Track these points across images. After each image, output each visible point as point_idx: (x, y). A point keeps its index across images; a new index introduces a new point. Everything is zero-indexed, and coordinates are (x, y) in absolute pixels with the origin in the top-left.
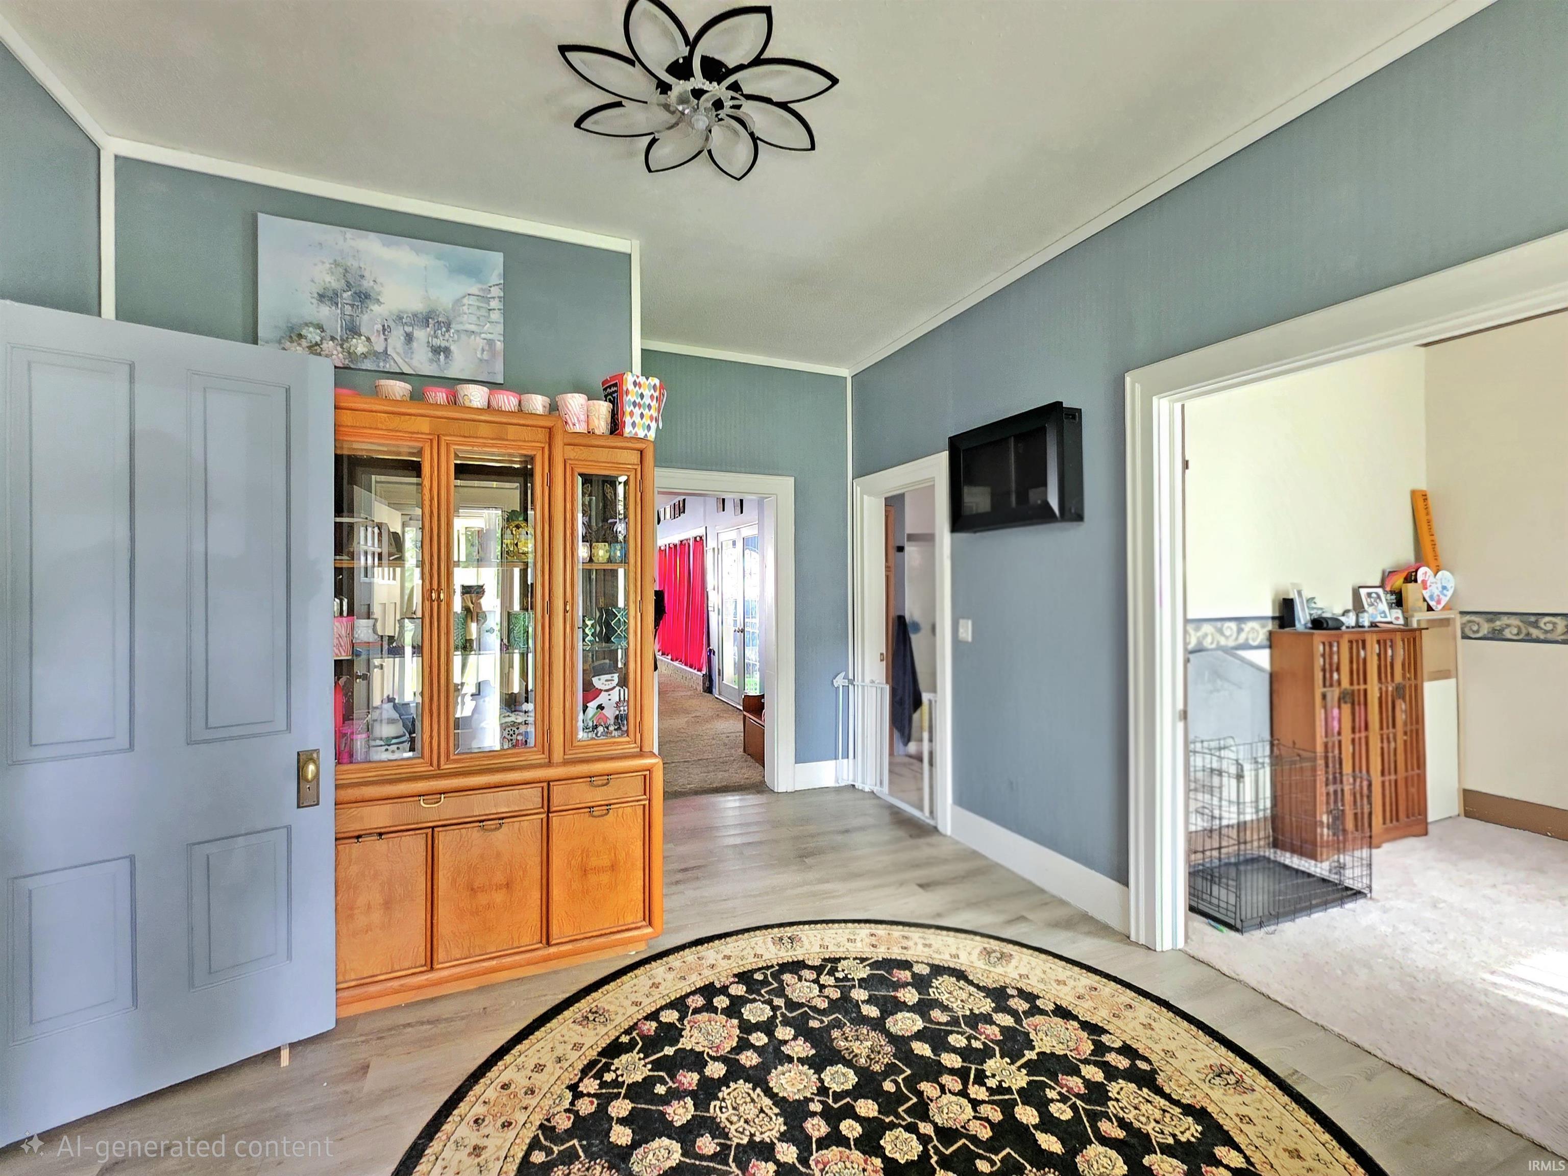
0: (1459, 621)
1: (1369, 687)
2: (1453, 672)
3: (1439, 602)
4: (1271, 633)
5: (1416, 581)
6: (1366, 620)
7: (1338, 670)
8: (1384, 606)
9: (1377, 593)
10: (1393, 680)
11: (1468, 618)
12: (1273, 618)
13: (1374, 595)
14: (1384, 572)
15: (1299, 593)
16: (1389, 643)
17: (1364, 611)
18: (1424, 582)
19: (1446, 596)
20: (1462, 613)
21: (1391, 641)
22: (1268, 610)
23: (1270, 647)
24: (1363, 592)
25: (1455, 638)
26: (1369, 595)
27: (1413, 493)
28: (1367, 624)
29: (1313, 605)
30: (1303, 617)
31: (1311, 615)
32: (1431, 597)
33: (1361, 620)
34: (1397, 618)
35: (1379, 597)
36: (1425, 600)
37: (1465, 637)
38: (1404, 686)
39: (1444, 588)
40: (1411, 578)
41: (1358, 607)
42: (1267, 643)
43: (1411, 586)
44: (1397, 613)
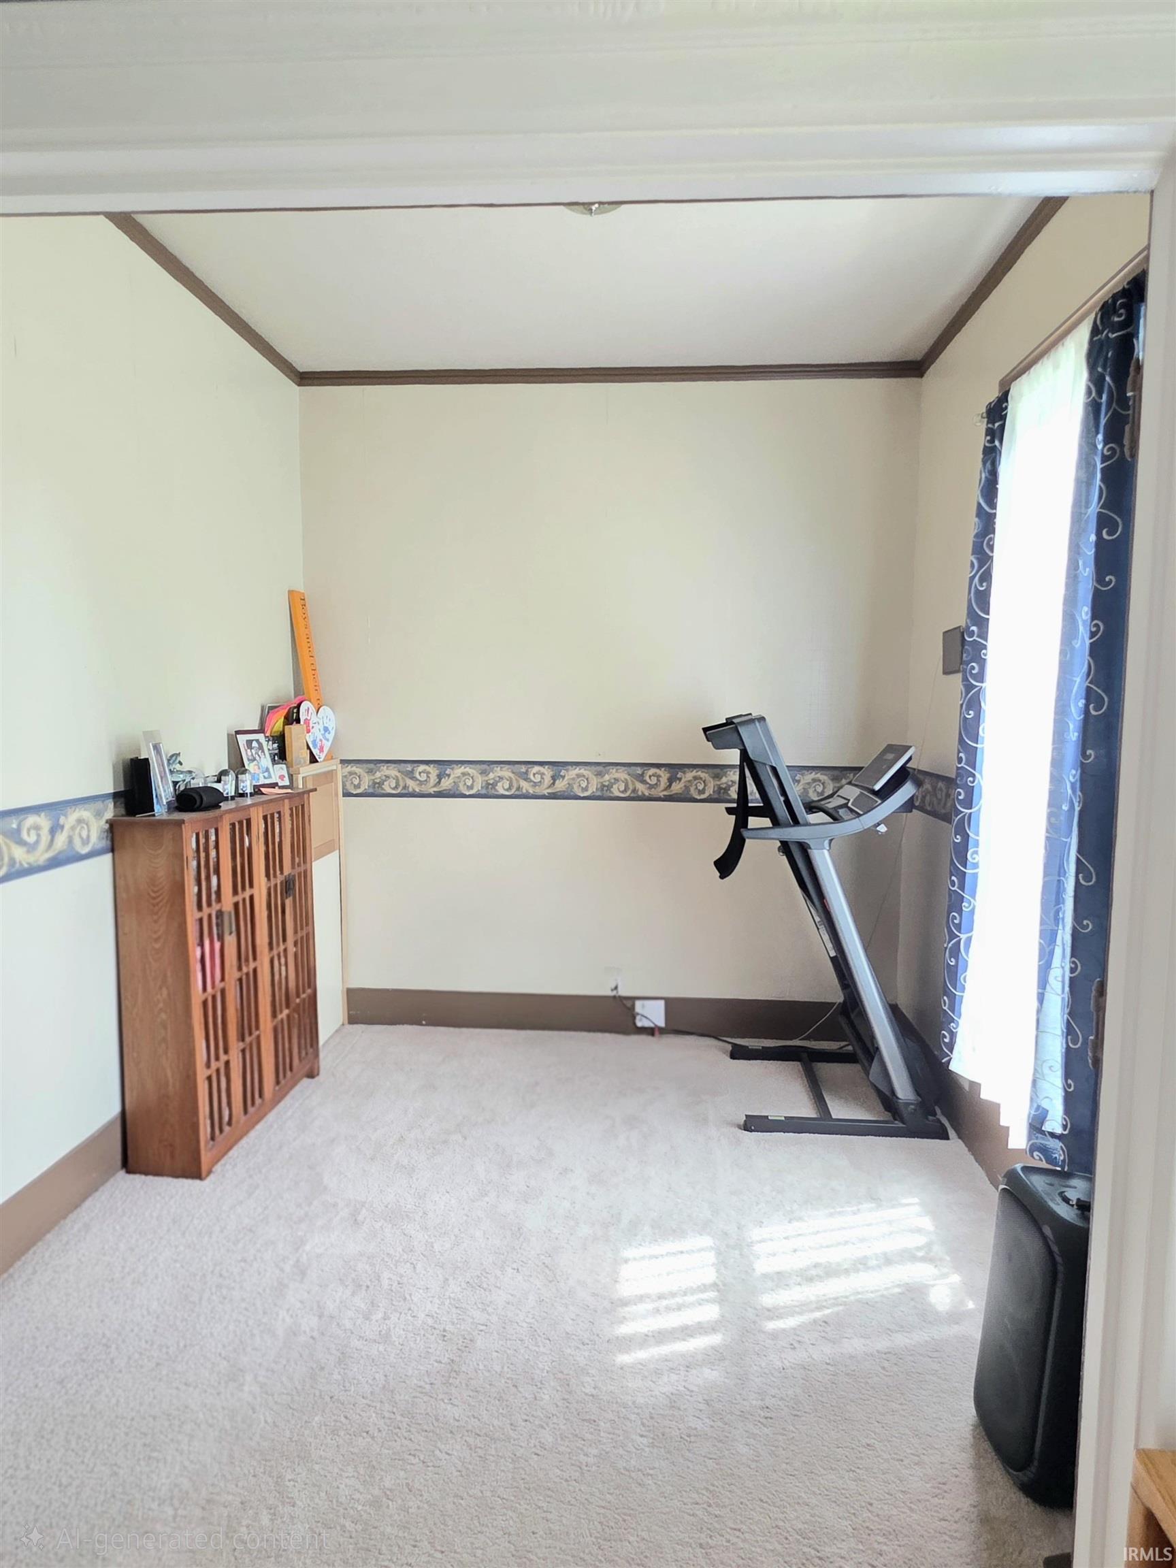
0: (341, 772)
1: (255, 891)
2: (337, 846)
3: (321, 750)
4: (112, 826)
5: (298, 721)
6: (247, 785)
7: (217, 872)
8: (266, 761)
9: (257, 741)
10: (282, 873)
11: (349, 768)
12: (116, 796)
13: (255, 744)
14: (263, 708)
15: (156, 748)
16: (276, 816)
17: (245, 772)
18: (307, 722)
19: (328, 740)
20: (343, 762)
21: (279, 813)
22: (106, 782)
23: (113, 850)
24: (242, 739)
25: (337, 795)
26: (249, 743)
27: (291, 593)
28: (249, 790)
29: (178, 767)
30: (163, 792)
31: (175, 783)
32: (314, 742)
33: (241, 785)
34: (282, 777)
35: (261, 747)
36: (308, 747)
37: (347, 794)
38: (294, 876)
39: (326, 729)
40: (293, 718)
41: (238, 765)
42: (105, 843)
43: (295, 727)
44: (281, 769)
